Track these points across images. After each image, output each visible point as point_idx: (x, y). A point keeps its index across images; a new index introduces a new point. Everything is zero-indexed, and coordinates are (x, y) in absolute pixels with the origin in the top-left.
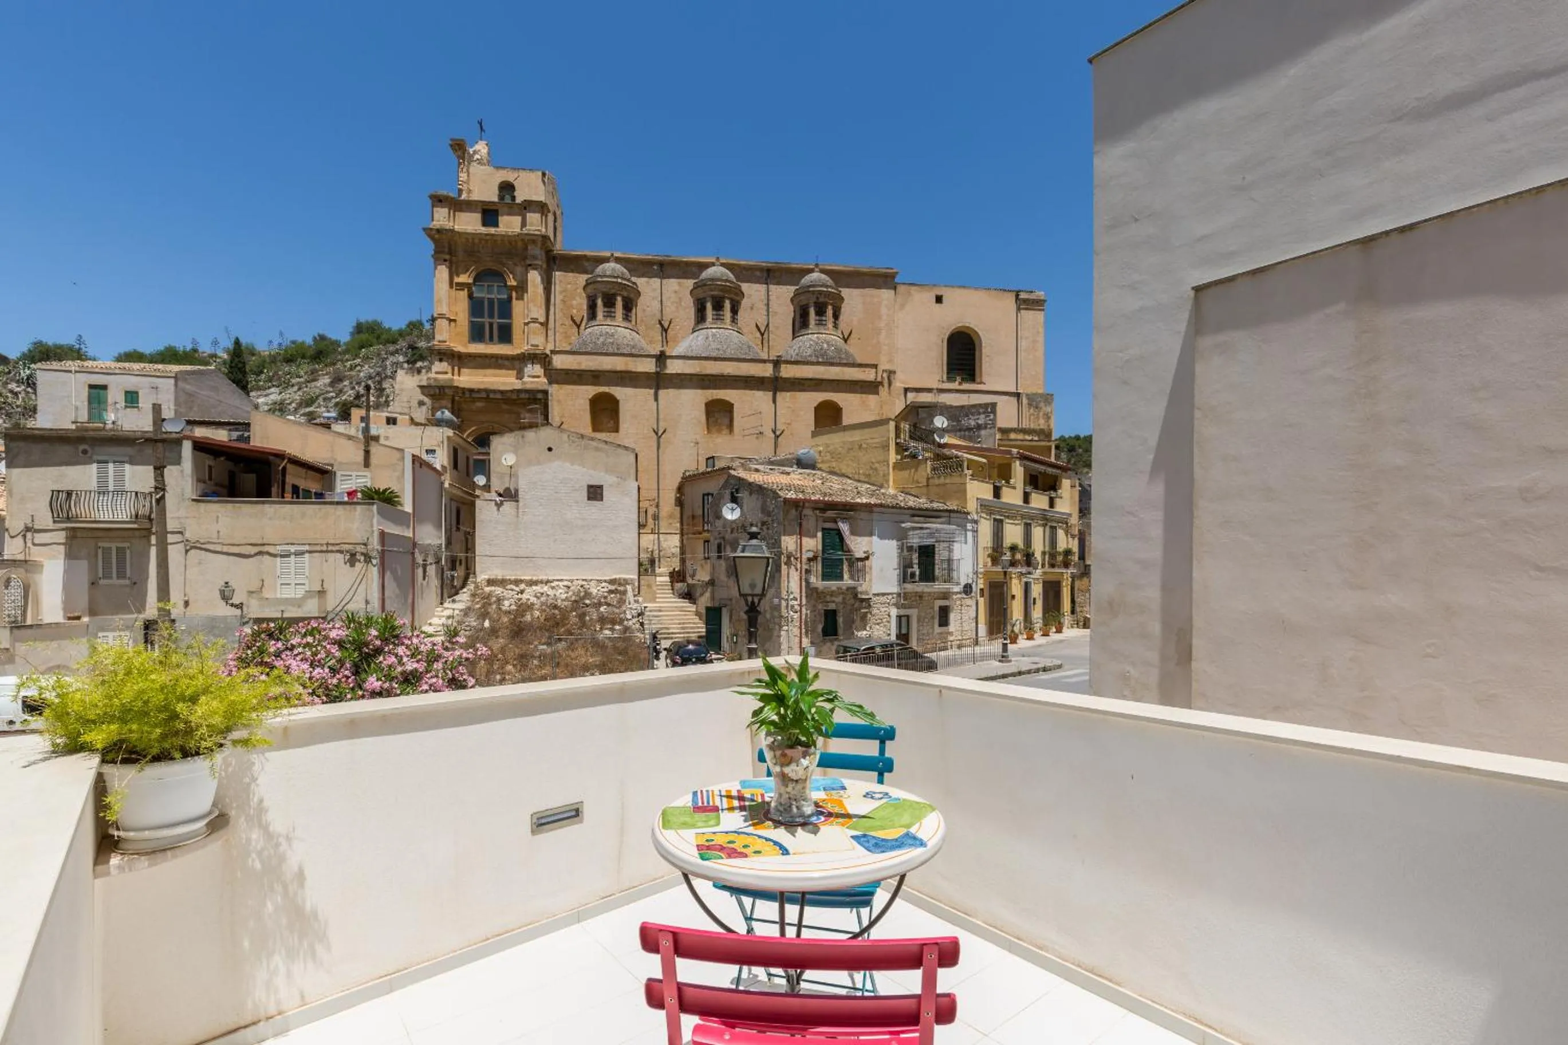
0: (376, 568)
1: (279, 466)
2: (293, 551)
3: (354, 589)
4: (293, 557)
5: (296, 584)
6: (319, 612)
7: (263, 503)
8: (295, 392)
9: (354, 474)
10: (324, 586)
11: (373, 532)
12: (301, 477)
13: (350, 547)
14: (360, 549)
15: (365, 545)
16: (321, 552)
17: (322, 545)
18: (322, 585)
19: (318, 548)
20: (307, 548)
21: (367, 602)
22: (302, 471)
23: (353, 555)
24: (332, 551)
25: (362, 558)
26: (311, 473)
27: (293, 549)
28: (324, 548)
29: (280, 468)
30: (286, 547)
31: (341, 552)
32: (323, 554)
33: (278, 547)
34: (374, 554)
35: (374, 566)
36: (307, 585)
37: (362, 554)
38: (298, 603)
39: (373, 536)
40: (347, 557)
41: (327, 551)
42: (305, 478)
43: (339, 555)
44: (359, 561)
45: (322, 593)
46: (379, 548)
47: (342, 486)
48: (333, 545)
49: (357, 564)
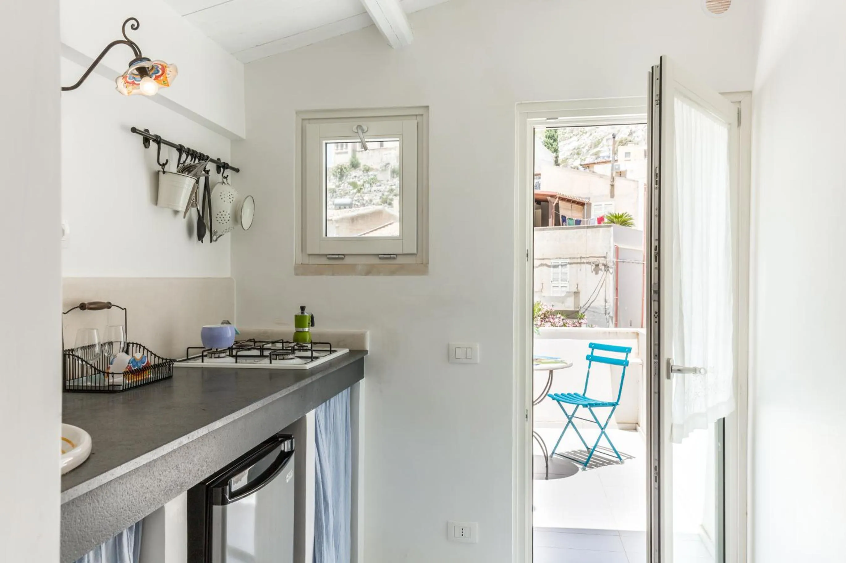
0: (612, 275)
1: (553, 203)
2: (560, 263)
3: (597, 292)
4: (560, 267)
5: (562, 287)
6: (575, 308)
7: (544, 230)
8: (588, 137)
9: (603, 204)
10: (579, 289)
11: (610, 247)
12: (568, 209)
13: (596, 259)
14: (602, 261)
15: (605, 257)
16: (577, 263)
17: (577, 258)
18: (577, 288)
19: (575, 261)
20: (568, 261)
21: (606, 301)
22: (569, 205)
23: (597, 265)
24: (584, 263)
25: (603, 267)
26: (575, 206)
27: (560, 261)
28: (579, 261)
29: (554, 205)
30: (556, 261)
31: (589, 263)
32: (579, 265)
33: (552, 261)
34: (610, 264)
35: (611, 274)
36: (568, 287)
37: (603, 265)
38: (562, 300)
39: (610, 251)
40: (593, 267)
41: (580, 263)
42: (571, 210)
43: (589, 266)
44: (601, 270)
45: (577, 293)
46: (615, 260)
47: (595, 214)
48: (584, 258)
49: (600, 272)
